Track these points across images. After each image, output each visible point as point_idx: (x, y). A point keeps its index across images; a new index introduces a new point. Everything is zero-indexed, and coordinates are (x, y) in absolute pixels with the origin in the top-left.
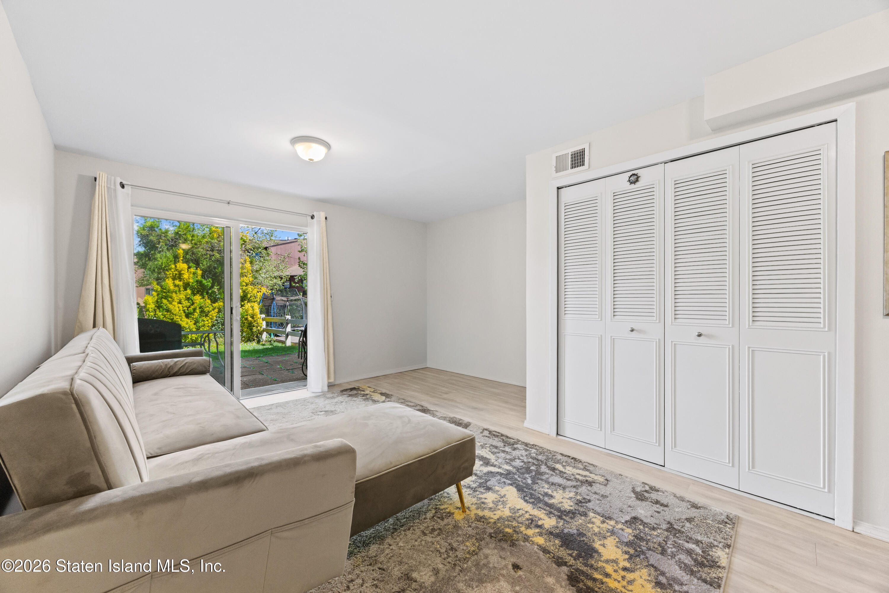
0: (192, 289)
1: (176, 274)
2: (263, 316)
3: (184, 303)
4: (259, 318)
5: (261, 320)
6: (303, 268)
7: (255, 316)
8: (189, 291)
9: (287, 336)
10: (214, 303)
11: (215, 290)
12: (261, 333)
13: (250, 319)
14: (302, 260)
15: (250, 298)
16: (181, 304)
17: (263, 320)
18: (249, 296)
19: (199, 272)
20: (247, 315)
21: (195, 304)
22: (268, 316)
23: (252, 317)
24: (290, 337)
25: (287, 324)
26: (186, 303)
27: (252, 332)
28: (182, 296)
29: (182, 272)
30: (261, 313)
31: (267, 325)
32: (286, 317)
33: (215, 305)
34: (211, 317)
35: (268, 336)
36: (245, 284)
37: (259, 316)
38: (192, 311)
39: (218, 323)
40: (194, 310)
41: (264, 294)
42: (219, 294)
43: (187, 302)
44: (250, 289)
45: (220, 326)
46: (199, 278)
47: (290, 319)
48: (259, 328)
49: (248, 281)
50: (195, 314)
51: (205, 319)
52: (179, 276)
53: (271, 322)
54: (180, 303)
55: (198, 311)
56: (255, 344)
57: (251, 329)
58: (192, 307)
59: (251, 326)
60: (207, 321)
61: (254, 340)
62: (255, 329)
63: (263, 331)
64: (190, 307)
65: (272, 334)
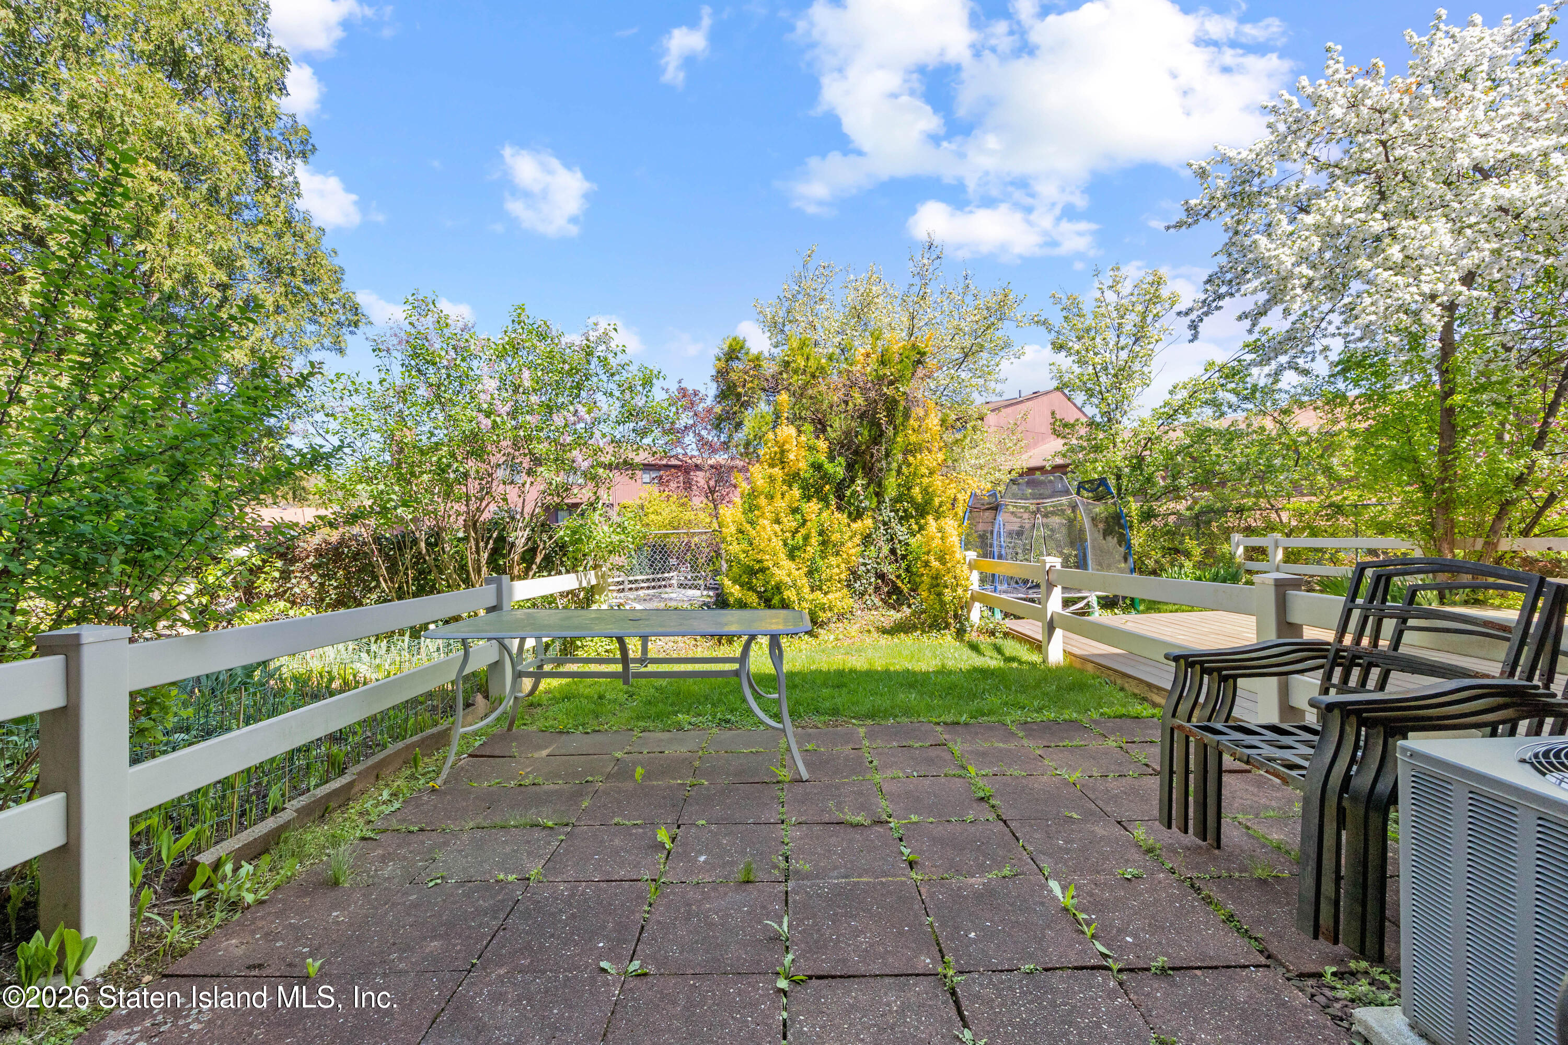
0: (805, 488)
1: (776, 453)
2: (972, 555)
3: (785, 520)
4: (958, 562)
5: (965, 567)
6: (1064, 437)
7: (947, 557)
8: (796, 492)
9: (1050, 628)
10: (854, 521)
11: (858, 489)
12: (967, 606)
13: (935, 564)
14: (1058, 417)
15: (940, 506)
16: (779, 523)
17: (971, 567)
18: (937, 501)
19: (822, 445)
20: (928, 553)
21: (809, 523)
22: (985, 556)
23: (942, 560)
24: (1058, 633)
25: (1051, 586)
26: (790, 523)
27: (943, 604)
28: (781, 504)
29: (787, 447)
30: (967, 546)
31: (983, 581)
32: (1044, 562)
33: (854, 526)
34: (845, 556)
35: (987, 613)
36: (927, 472)
37: (958, 556)
38: (801, 542)
39: (868, 571)
40: (806, 538)
41: (973, 495)
42: (866, 498)
43: (791, 518)
44: (939, 483)
45: (873, 580)
46: (822, 458)
47: (1059, 567)
48: (960, 591)
49: (935, 463)
50: (808, 548)
51: (834, 563)
52: (780, 459)
53: (993, 575)
54: (778, 521)
55: (815, 540)
56: (949, 638)
57: (939, 594)
58: (803, 531)
59: (938, 585)
60: (838, 566)
61: (947, 626)
62: (948, 596)
63: (974, 598)
64: (797, 531)
65: (997, 611)
